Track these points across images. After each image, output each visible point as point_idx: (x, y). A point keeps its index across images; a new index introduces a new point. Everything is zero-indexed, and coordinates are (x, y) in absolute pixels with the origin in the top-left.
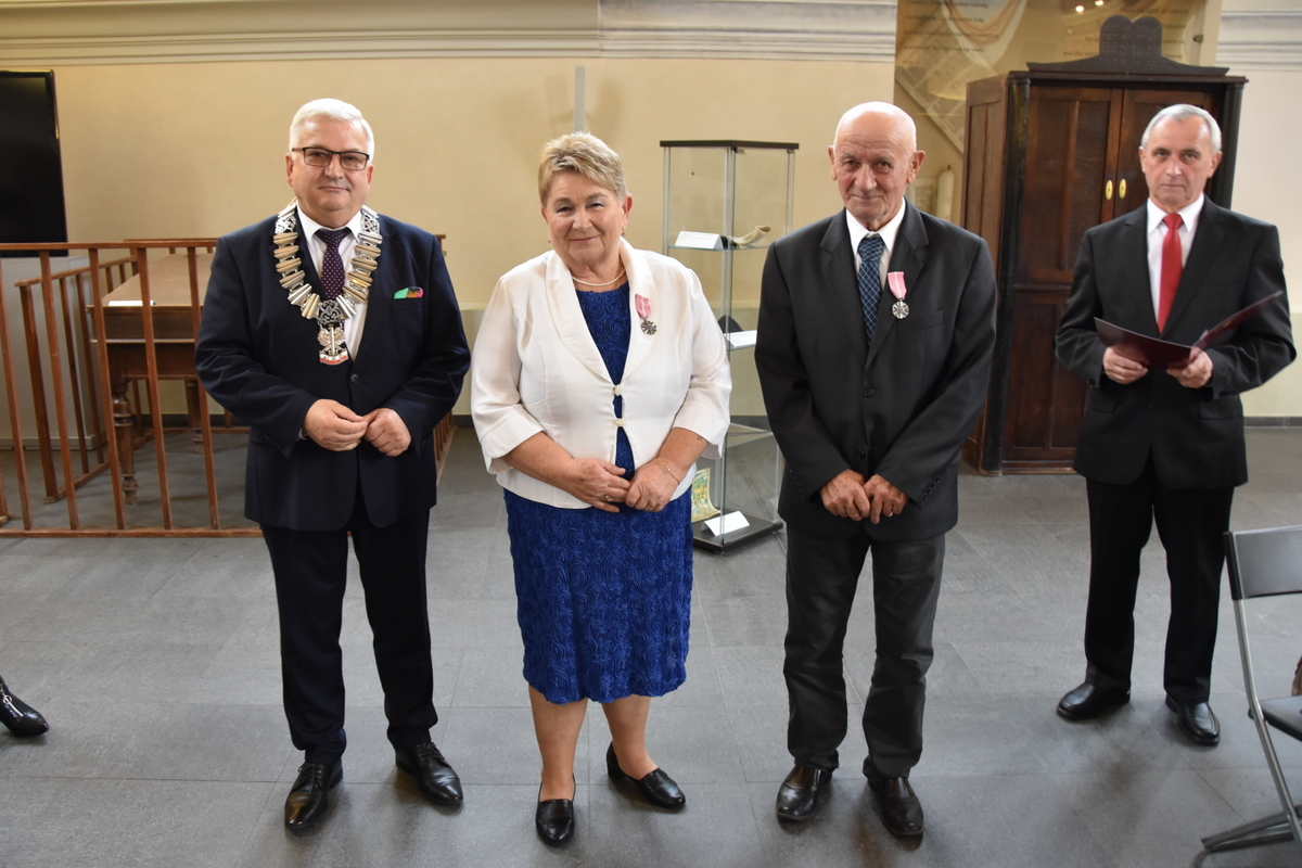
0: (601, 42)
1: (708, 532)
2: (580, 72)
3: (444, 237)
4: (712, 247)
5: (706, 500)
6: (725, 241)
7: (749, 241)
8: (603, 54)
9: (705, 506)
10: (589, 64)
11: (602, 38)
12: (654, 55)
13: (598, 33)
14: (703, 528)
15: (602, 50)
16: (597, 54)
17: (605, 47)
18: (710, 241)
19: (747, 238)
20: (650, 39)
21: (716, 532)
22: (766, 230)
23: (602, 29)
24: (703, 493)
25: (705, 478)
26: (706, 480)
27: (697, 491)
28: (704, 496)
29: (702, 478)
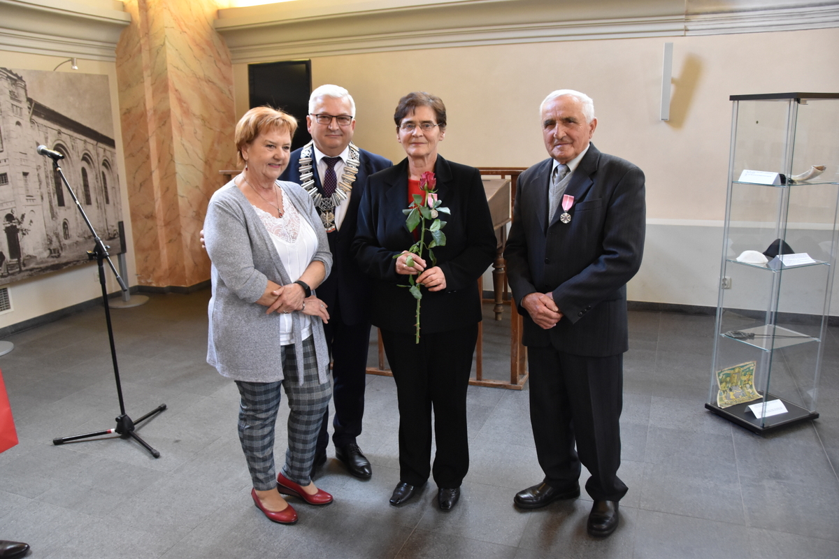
0: (686, 24)
1: (751, 414)
2: (669, 47)
4: (771, 183)
5: (751, 386)
6: (783, 179)
7: (805, 178)
8: (687, 33)
9: (750, 390)
10: (677, 42)
11: (687, 21)
12: (729, 32)
13: (683, 17)
14: (746, 411)
15: (687, 30)
16: (682, 33)
17: (689, 28)
18: (770, 178)
19: (804, 176)
20: (726, 19)
21: (758, 416)
22: (822, 169)
23: (687, 14)
24: (749, 380)
25: (751, 368)
26: (752, 370)
27: (744, 378)
28: (750, 382)
29: (749, 368)
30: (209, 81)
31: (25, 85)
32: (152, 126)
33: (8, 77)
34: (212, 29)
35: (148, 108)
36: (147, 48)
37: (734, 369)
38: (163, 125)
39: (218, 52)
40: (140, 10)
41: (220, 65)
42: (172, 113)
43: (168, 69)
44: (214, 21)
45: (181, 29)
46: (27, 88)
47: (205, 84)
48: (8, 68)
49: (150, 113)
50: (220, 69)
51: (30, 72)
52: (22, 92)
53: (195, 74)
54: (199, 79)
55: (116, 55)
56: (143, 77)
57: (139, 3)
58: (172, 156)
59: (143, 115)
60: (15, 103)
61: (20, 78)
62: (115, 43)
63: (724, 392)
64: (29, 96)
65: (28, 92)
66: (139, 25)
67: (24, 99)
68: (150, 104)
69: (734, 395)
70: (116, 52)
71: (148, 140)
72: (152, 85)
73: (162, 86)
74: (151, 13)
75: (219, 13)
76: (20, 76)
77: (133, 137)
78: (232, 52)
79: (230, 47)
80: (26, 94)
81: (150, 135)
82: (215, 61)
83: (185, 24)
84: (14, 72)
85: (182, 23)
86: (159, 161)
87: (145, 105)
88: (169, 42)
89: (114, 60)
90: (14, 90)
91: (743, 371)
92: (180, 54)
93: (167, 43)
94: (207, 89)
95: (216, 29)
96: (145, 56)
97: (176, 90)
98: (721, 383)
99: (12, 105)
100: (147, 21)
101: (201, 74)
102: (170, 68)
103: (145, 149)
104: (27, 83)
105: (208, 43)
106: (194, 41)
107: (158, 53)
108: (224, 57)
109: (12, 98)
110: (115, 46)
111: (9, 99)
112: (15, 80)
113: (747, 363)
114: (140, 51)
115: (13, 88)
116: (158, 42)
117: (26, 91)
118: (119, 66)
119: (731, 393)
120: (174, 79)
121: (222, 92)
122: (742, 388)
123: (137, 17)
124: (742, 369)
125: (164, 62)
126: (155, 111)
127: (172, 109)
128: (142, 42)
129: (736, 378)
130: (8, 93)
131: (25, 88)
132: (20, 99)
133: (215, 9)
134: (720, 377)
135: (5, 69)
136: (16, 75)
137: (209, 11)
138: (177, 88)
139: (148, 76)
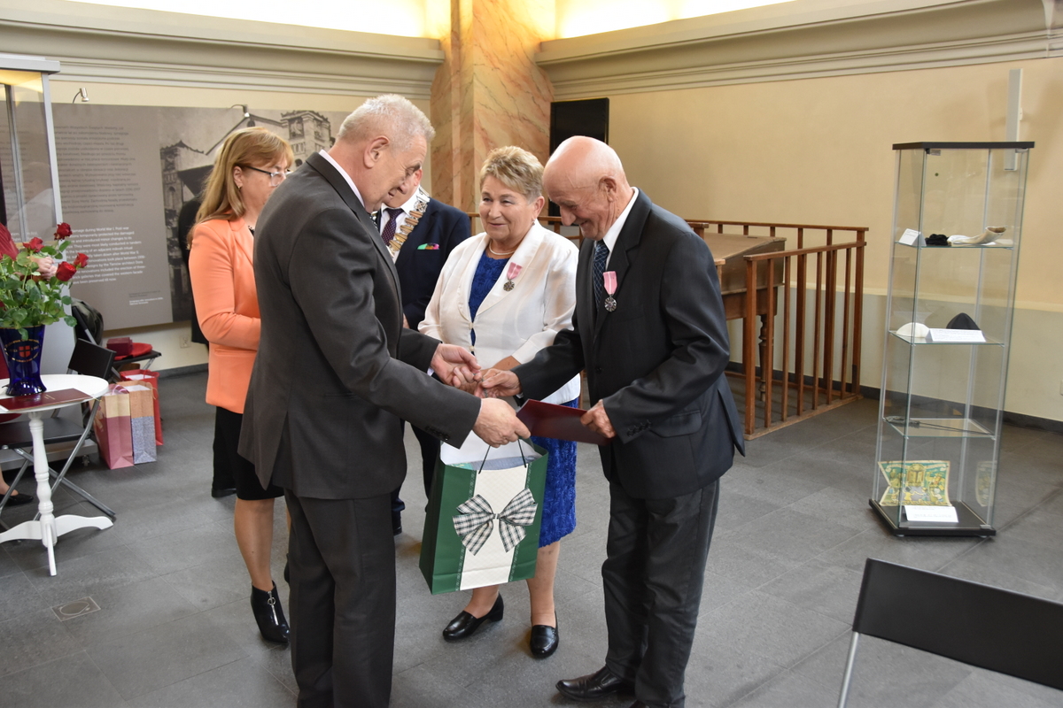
0: (1051, 41)
1: (903, 515)
2: (1015, 75)
3: (867, 229)
7: (979, 240)
11: (1053, 37)
13: (1049, 32)
14: (902, 511)
15: (1051, 50)
16: (1044, 54)
17: (1054, 46)
21: (910, 518)
22: (1000, 231)
23: (1053, 28)
24: (938, 484)
25: (942, 470)
26: (945, 472)
27: (930, 480)
28: (940, 486)
29: (938, 468)
30: (523, 119)
31: (330, 126)
32: (457, 166)
33: (315, 119)
34: (532, 63)
35: (454, 147)
36: (458, 86)
37: (911, 464)
38: (468, 165)
39: (538, 88)
40: (452, 48)
41: (540, 101)
42: (475, 153)
43: (475, 107)
44: (536, 54)
45: (493, 65)
46: (331, 128)
47: (518, 122)
48: (316, 110)
49: (456, 153)
50: (539, 106)
51: (335, 114)
52: (326, 132)
53: (507, 112)
54: (511, 117)
55: (430, 93)
56: (451, 116)
57: (452, 41)
58: (473, 197)
59: (449, 154)
60: (319, 143)
61: (326, 120)
62: (430, 81)
63: (896, 490)
64: (332, 136)
65: (332, 133)
66: (451, 64)
67: (327, 139)
68: (456, 142)
69: (911, 496)
70: (431, 90)
71: (452, 180)
72: (461, 123)
73: (468, 125)
74: (463, 50)
75: (542, 46)
76: (325, 117)
77: (440, 176)
78: (555, 87)
79: (553, 82)
80: (330, 134)
81: (454, 175)
82: (533, 98)
83: (499, 60)
84: (321, 114)
85: (495, 59)
86: (462, 202)
87: (451, 143)
88: (478, 80)
89: (429, 97)
90: (319, 130)
91: (928, 470)
92: (490, 92)
93: (475, 81)
94: (520, 128)
95: (537, 63)
96: (455, 96)
97: (483, 129)
98: (891, 478)
99: (316, 144)
100: (460, 59)
101: (515, 112)
102: (476, 106)
103: (449, 189)
104: (332, 124)
105: (526, 79)
106: (508, 77)
107: (467, 91)
108: (545, 92)
109: (316, 138)
110: (430, 84)
111: (313, 138)
112: (321, 122)
113: (934, 462)
114: (450, 89)
115: (318, 129)
116: (467, 80)
117: (330, 131)
118: (433, 104)
119: (908, 494)
120: (480, 117)
121: (539, 130)
122: (926, 490)
123: (450, 56)
124: (925, 467)
125: (471, 100)
126: (461, 150)
127: (476, 149)
128: (453, 80)
129: (915, 476)
130: (313, 133)
131: (329, 129)
132: (324, 139)
133: (539, 42)
134: (889, 470)
135: (313, 112)
136: (322, 117)
137: (529, 44)
138: (484, 126)
139: (457, 114)
